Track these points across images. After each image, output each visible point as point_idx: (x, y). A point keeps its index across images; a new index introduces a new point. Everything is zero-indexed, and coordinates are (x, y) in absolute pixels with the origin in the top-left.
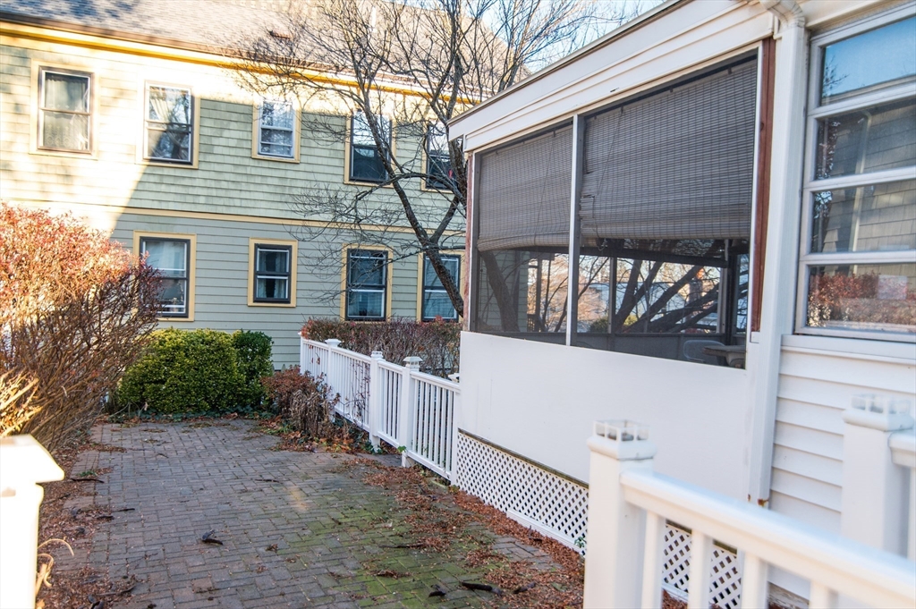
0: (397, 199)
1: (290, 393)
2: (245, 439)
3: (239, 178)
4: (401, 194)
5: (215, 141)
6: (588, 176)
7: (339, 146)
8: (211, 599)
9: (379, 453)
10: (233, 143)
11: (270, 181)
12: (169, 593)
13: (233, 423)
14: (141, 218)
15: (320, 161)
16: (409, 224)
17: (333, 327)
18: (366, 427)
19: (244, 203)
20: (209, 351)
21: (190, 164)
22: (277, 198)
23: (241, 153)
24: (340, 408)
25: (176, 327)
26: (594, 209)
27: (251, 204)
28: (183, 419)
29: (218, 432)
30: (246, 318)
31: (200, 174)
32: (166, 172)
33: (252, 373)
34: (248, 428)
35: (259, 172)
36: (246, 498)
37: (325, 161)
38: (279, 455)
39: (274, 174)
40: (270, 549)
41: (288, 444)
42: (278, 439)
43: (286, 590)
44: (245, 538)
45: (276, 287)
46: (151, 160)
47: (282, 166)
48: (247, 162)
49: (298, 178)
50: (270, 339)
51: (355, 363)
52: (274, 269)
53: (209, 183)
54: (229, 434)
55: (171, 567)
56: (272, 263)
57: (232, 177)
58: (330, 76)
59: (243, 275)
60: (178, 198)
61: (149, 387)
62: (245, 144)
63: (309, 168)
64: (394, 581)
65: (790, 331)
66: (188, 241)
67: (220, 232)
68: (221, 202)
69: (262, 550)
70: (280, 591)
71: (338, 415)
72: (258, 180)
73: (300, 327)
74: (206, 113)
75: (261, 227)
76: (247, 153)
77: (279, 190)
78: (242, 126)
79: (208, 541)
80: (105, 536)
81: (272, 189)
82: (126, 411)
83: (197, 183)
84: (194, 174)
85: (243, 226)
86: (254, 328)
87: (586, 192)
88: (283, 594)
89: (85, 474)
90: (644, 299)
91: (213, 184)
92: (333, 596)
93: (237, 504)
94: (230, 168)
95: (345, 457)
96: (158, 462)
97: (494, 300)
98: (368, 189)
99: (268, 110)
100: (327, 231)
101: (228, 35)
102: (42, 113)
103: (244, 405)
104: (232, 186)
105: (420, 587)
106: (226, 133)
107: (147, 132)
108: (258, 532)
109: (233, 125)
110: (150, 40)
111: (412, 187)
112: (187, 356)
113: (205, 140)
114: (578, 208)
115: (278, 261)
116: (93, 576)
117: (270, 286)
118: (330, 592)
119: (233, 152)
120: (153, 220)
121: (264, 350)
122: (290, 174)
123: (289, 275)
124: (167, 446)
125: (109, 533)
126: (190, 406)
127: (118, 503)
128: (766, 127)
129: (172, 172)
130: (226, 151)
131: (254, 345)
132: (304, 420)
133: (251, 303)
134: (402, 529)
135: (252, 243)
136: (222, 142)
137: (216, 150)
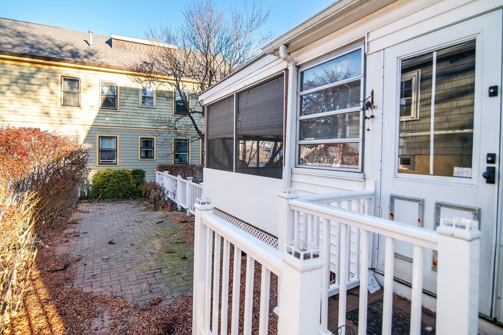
0: (191, 120)
1: (150, 191)
2: (134, 207)
3: (134, 114)
4: (192, 119)
5: (125, 101)
6: (239, 114)
7: (170, 102)
8: (106, 262)
9: (181, 211)
10: (132, 102)
11: (145, 115)
12: (92, 260)
13: (131, 202)
14: (99, 129)
15: (163, 107)
16: (195, 129)
17: (167, 167)
18: (176, 202)
19: (136, 123)
20: (122, 176)
21: (117, 109)
22: (148, 121)
23: (135, 105)
24: (169, 196)
25: (110, 168)
26: (241, 125)
27: (139, 123)
28: (113, 201)
29: (124, 205)
30: (138, 164)
31: (120, 113)
32: (108, 112)
33: (138, 184)
34: (135, 203)
35: (141, 112)
36: (128, 228)
37: (165, 107)
38: (144, 213)
39: (147, 113)
40: (131, 245)
41: (148, 209)
42: (145, 207)
43: (133, 258)
44: (124, 242)
45: (149, 153)
46: (101, 108)
47: (150, 110)
48: (137, 108)
49: (155, 114)
50: (145, 172)
51: (173, 180)
52: (148, 147)
53: (123, 116)
54: (128, 206)
55: (95, 252)
56: (147, 144)
57: (132, 114)
58: (167, 77)
59: (136, 149)
60: (112, 122)
61: (100, 190)
62: (136, 102)
63: (160, 110)
64: (171, 254)
65: (294, 166)
66: (116, 137)
67: (128, 133)
68: (128, 123)
69: (129, 245)
70: (131, 258)
71: (168, 198)
72: (141, 115)
73: (156, 167)
74: (122, 91)
75: (142, 131)
76: (137, 105)
77: (149, 118)
78: (135, 96)
79: (110, 243)
80: (75, 242)
81: (146, 118)
82: (93, 198)
83: (119, 116)
84: (118, 113)
85: (136, 131)
86: (139, 168)
87: (239, 119)
88: (132, 260)
89: (73, 221)
90: (278, 154)
91: (125, 116)
92: (149, 260)
93: (124, 230)
94: (131, 111)
95: (168, 213)
96: (100, 216)
97: (226, 156)
98: (179, 117)
99: (144, 90)
100: (165, 132)
101: (129, 63)
102: (62, 93)
103: (135, 195)
104: (132, 117)
105: (179, 256)
106: (129, 98)
107: (100, 98)
108: (129, 239)
109: (132, 95)
110: (99, 66)
111: (196, 116)
112: (114, 178)
113: (121, 101)
114: (236, 125)
115: (149, 144)
116: (68, 255)
117: (147, 152)
118: (148, 259)
119: (132, 105)
120: (103, 130)
121: (143, 176)
122: (153, 112)
123: (153, 148)
124: (105, 211)
125: (77, 241)
126: (116, 196)
127: (82, 231)
128: (286, 98)
129: (110, 112)
130: (129, 105)
131: (139, 174)
132: (155, 201)
133: (140, 159)
134: (180, 237)
135: (140, 137)
136: (128, 101)
137: (126, 104)
